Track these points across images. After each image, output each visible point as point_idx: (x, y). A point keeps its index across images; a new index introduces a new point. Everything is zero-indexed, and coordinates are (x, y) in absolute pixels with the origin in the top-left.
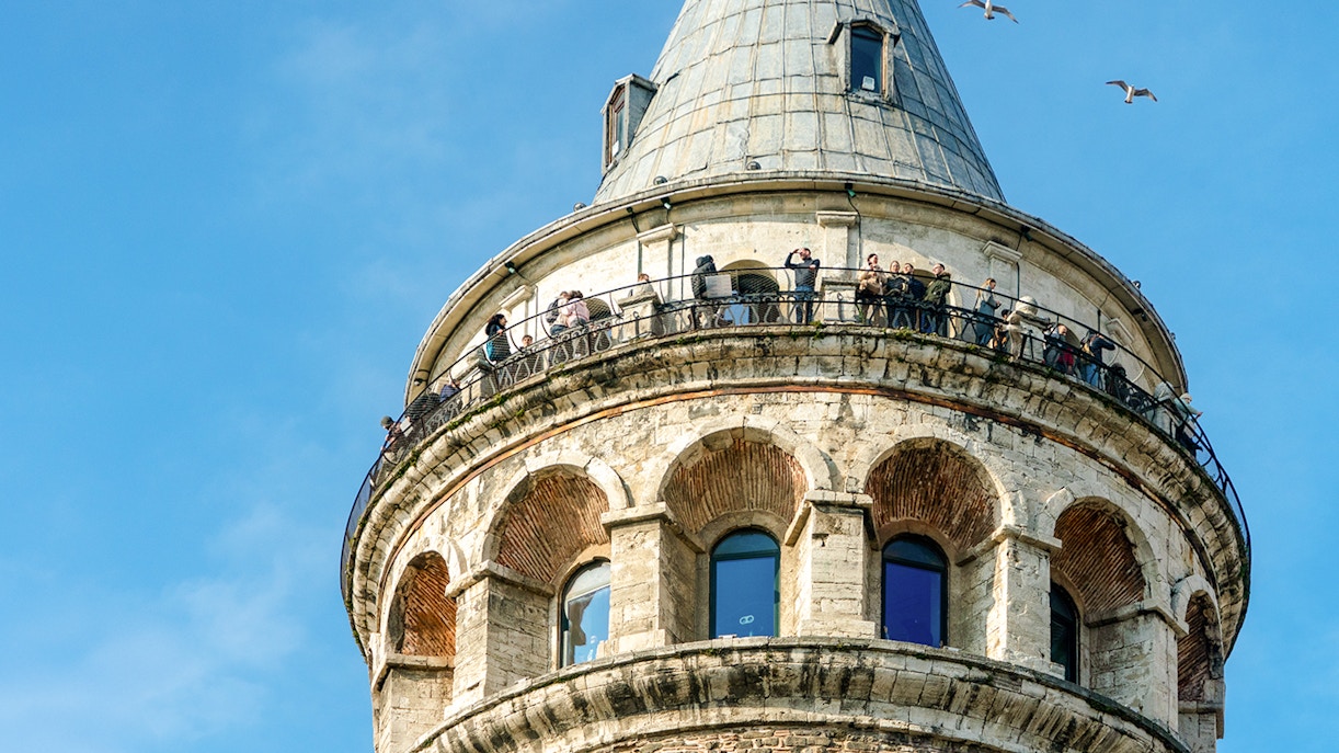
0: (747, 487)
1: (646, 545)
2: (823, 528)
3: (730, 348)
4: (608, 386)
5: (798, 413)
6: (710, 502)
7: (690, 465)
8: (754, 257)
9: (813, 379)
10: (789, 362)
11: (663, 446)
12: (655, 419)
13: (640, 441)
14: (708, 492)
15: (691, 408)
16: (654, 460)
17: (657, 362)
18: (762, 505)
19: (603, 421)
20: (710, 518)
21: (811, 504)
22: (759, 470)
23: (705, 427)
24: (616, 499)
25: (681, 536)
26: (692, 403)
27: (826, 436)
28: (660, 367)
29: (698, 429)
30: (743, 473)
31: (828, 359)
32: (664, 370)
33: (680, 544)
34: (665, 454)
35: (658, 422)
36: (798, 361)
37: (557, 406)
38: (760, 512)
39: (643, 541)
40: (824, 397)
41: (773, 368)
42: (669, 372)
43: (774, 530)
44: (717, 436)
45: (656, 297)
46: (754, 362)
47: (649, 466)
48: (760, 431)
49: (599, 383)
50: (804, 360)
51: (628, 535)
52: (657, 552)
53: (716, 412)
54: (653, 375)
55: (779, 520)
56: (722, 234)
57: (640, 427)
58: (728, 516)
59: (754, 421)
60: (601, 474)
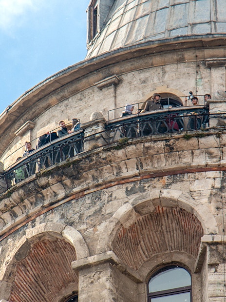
0: (167, 237)
1: (101, 280)
2: (215, 260)
3: (148, 148)
4: (75, 179)
5: (196, 186)
6: (144, 248)
7: (127, 225)
8: (168, 91)
9: (203, 163)
10: (187, 154)
11: (111, 214)
12: (105, 197)
13: (96, 212)
14: (142, 242)
15: (127, 188)
16: (104, 224)
17: (104, 161)
18: (178, 248)
19: (73, 202)
20: (145, 259)
21: (206, 245)
22: (174, 224)
23: (136, 200)
24: (80, 251)
25: (125, 273)
26: (128, 185)
27: (214, 199)
28: (106, 164)
29: (131, 201)
30: (164, 228)
31: (212, 150)
32: (109, 166)
33: (124, 278)
34: (111, 219)
35: (106, 199)
36: (193, 153)
37: (45, 194)
38: (177, 252)
39: (99, 278)
40: (211, 174)
41: (177, 159)
42: (112, 166)
43: (187, 264)
44: (144, 205)
45: (104, 120)
46: (165, 156)
47: (101, 228)
48: (170, 199)
49: (70, 177)
50: (197, 152)
51: (89, 275)
52: (108, 285)
53: (143, 190)
54: (102, 170)
55: (190, 257)
56: (147, 79)
57: (95, 203)
58: (157, 257)
59: (166, 194)
60: (71, 236)
